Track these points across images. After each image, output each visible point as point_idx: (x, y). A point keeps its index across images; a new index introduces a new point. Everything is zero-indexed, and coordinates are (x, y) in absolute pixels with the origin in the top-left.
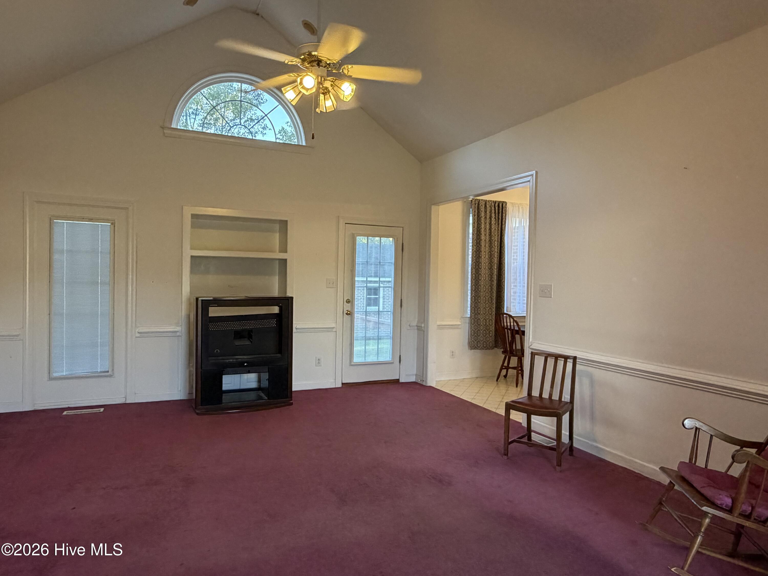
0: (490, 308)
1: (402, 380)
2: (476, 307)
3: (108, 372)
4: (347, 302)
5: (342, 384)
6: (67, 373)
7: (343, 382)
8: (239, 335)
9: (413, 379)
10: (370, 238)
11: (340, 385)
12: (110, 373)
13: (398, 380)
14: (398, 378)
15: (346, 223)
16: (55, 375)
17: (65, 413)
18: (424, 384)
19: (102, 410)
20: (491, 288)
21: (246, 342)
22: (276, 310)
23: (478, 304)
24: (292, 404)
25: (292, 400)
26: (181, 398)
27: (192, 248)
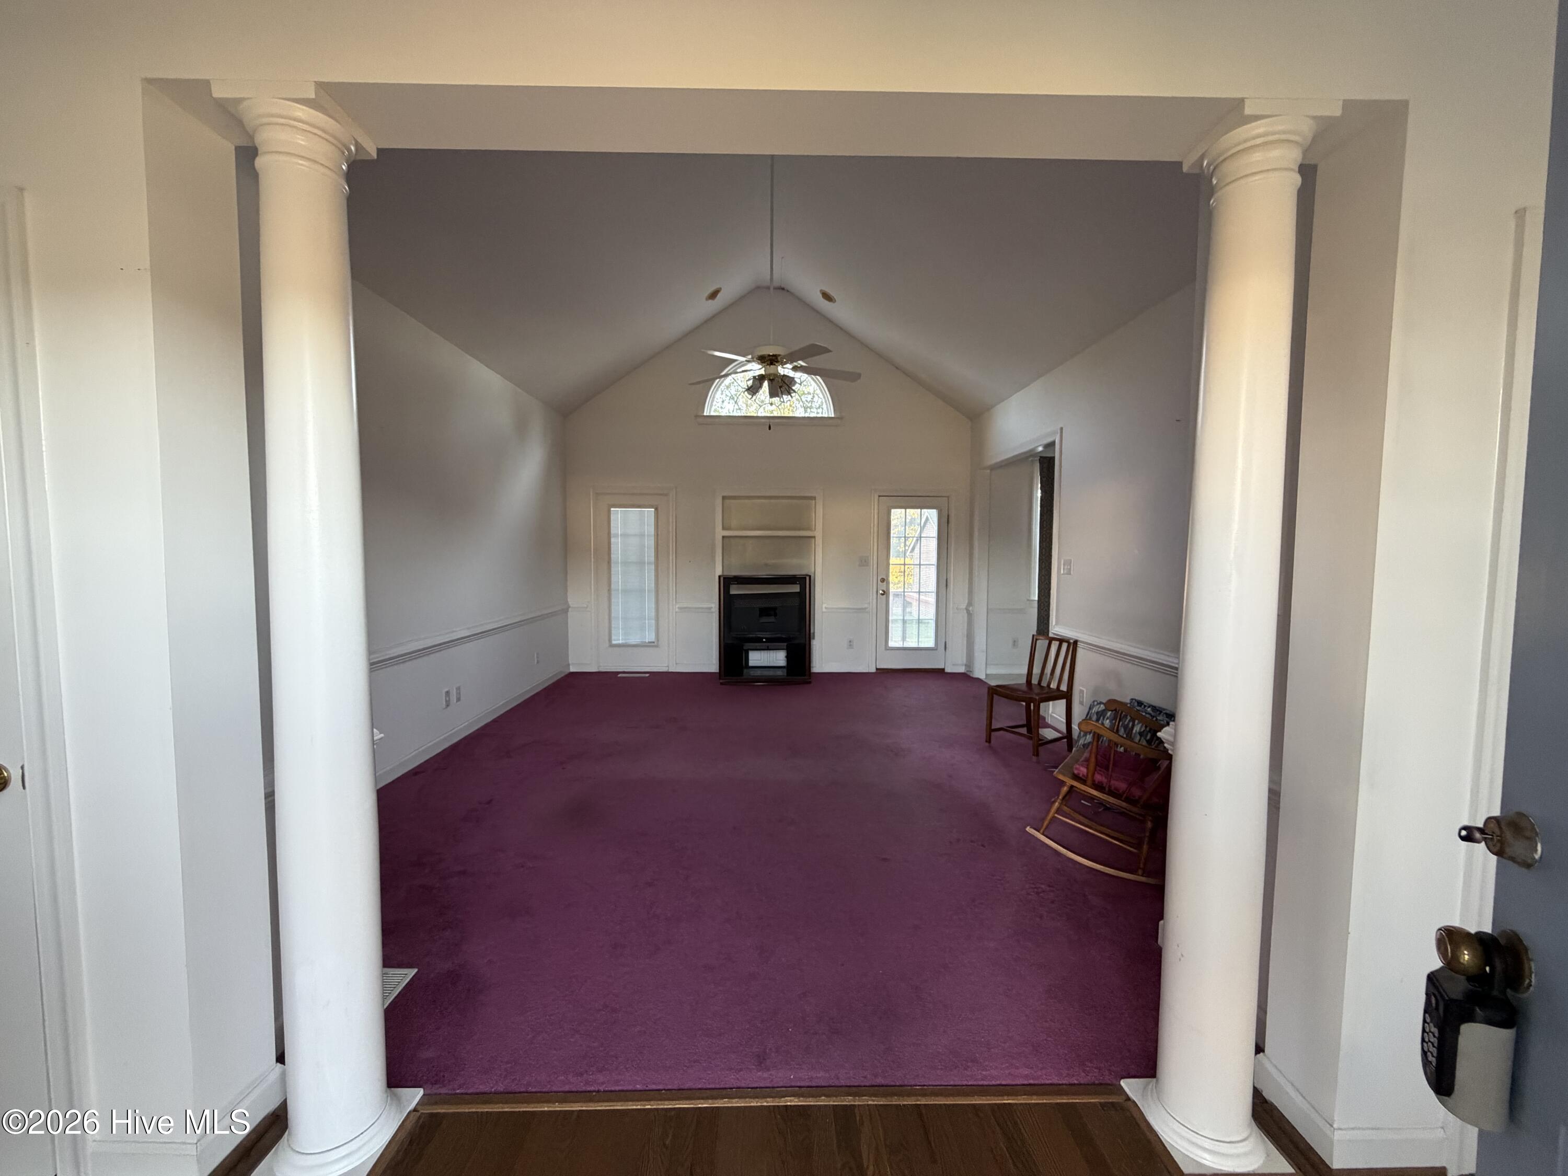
1: (948, 670)
3: (654, 642)
4: (881, 581)
5: (877, 669)
6: (624, 642)
7: (878, 667)
8: (765, 612)
9: (962, 670)
10: (908, 510)
11: (874, 670)
12: (656, 644)
13: (943, 669)
14: (943, 667)
15: (879, 496)
16: (614, 642)
17: (620, 675)
18: (971, 675)
19: (647, 675)
21: (772, 619)
22: (796, 589)
24: (810, 683)
25: (810, 679)
26: (715, 671)
27: (724, 528)
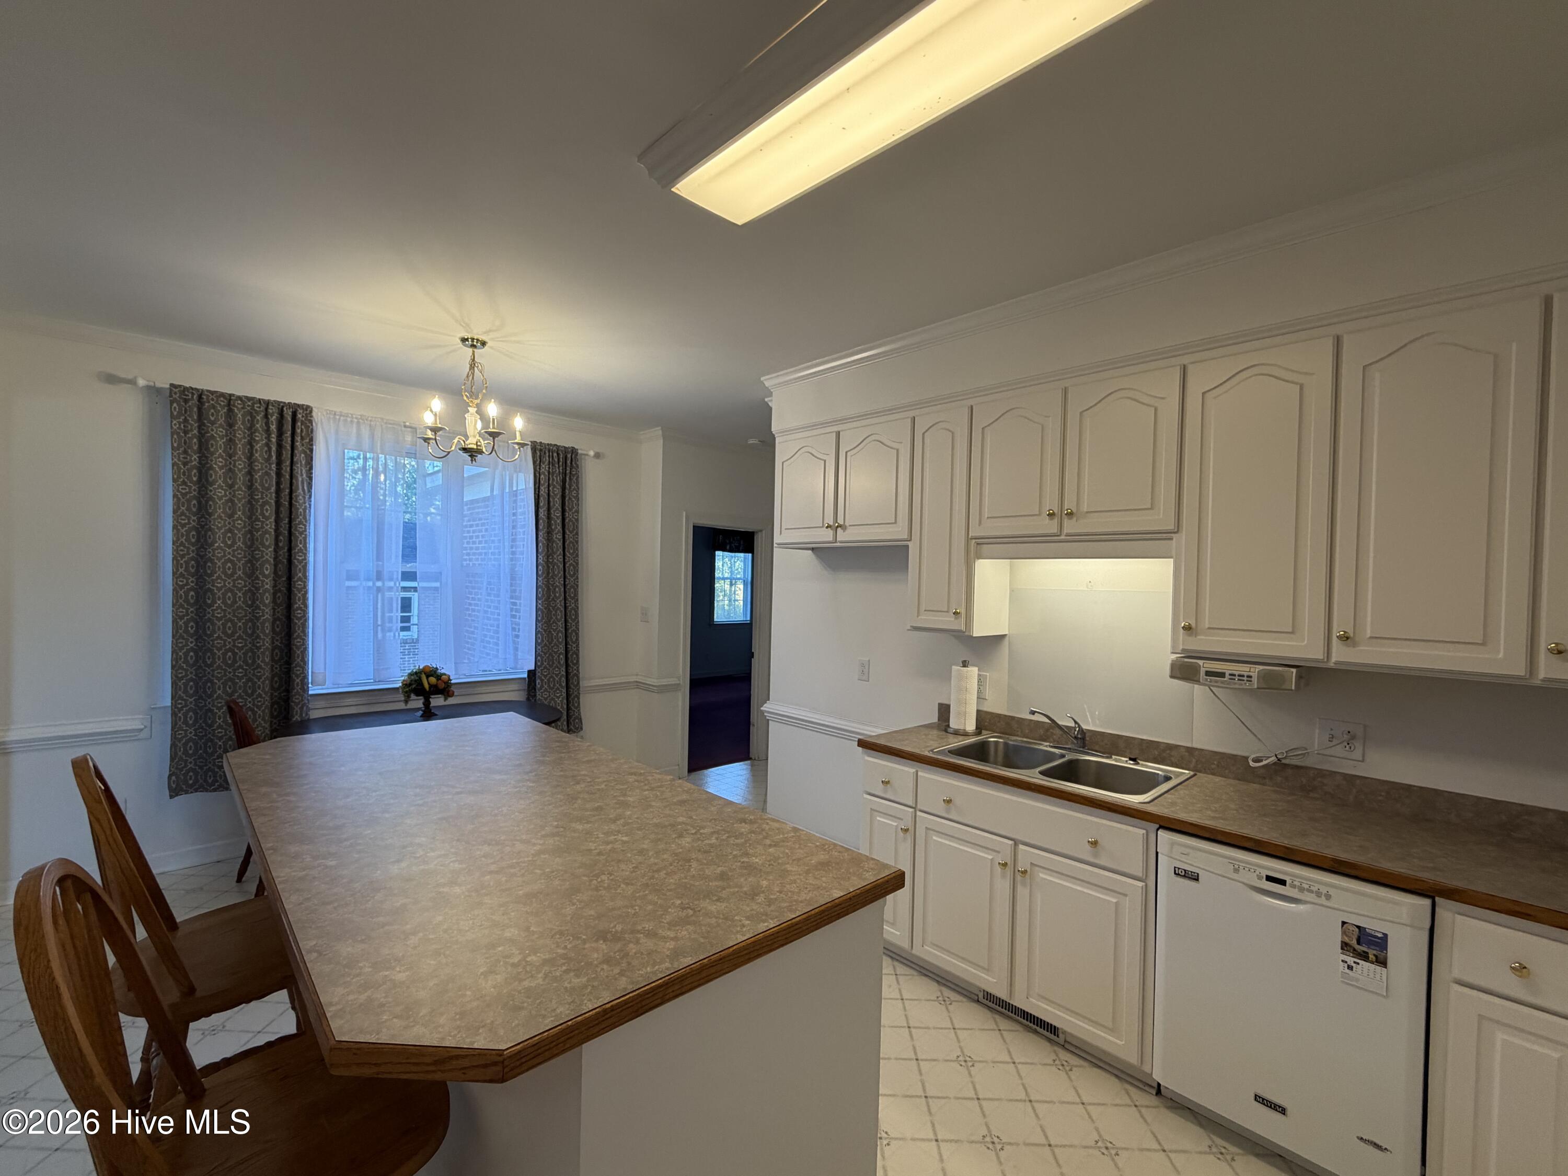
0: (250, 680)
2: (200, 678)
20: (254, 624)
23: (205, 670)
